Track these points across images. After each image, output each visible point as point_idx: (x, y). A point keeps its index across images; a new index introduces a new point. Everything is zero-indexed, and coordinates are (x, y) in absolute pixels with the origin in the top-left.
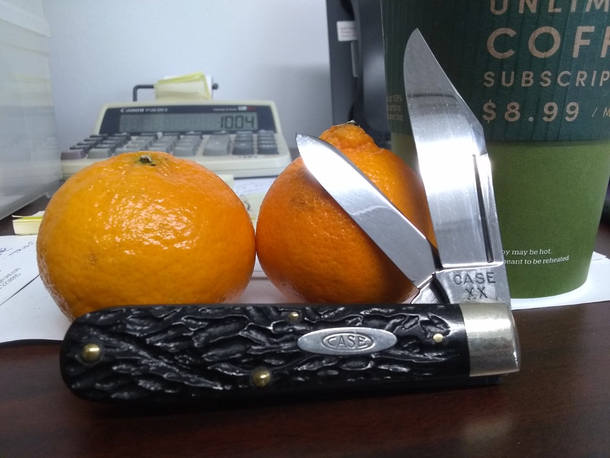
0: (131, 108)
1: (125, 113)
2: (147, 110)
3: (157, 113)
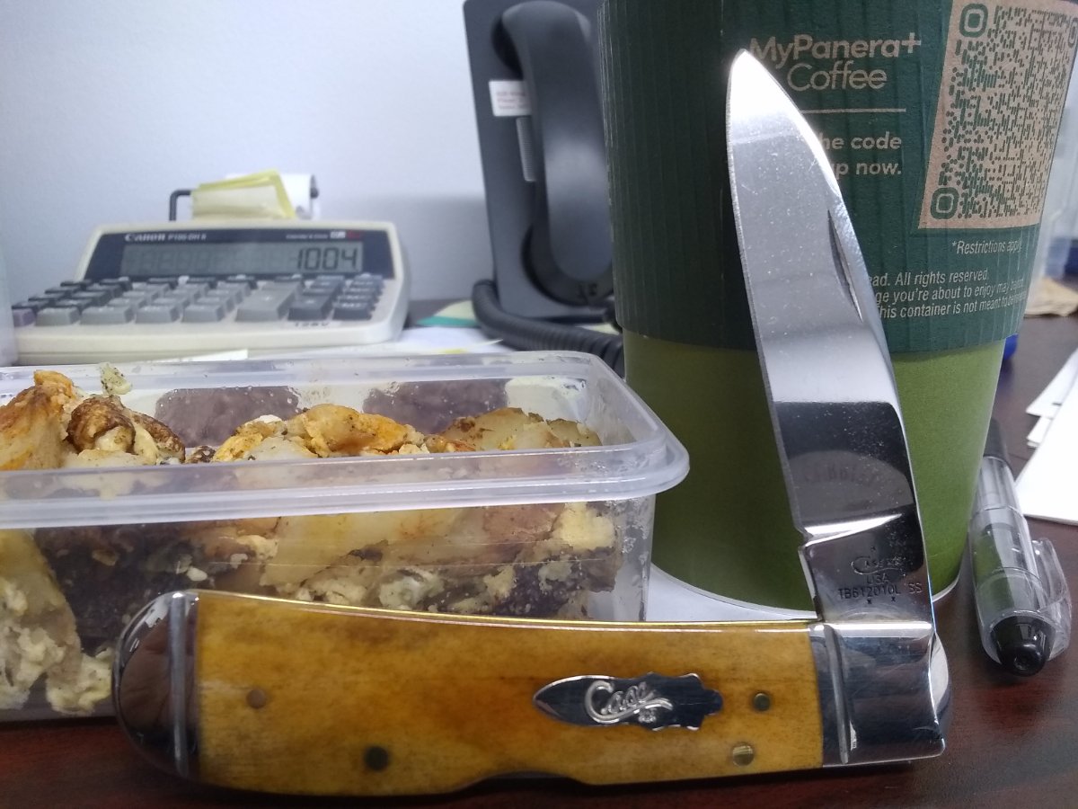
0: (143, 233)
1: (133, 243)
2: (171, 237)
3: (187, 241)
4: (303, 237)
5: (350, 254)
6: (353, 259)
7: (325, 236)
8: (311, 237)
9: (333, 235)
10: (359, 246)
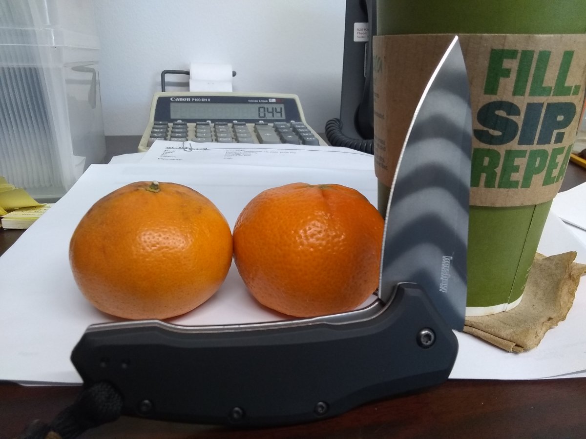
0: (179, 97)
1: (175, 102)
2: (193, 99)
3: (201, 102)
4: (257, 101)
5: (279, 110)
6: (281, 112)
7: (267, 101)
8: (260, 101)
9: (270, 100)
10: (282, 106)
